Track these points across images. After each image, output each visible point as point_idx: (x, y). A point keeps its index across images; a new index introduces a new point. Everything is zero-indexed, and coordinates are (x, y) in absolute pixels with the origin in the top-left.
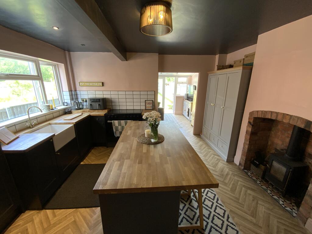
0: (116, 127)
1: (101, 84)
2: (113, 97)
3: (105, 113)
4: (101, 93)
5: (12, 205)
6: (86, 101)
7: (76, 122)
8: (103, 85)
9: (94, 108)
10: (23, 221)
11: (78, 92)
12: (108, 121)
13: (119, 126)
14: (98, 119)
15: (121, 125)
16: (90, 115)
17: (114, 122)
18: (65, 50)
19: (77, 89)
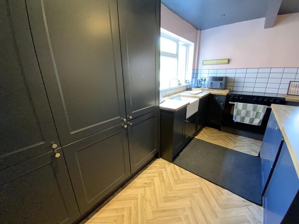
0: (238, 110)
1: (226, 61)
2: (237, 76)
3: (227, 93)
4: (224, 71)
5: (155, 150)
6: (205, 80)
7: (202, 97)
8: (228, 63)
9: (214, 88)
10: (159, 165)
11: (199, 71)
12: (230, 102)
13: (243, 109)
14: (218, 99)
15: (246, 109)
16: (210, 93)
17: (237, 104)
18: (197, 30)
19: (199, 68)
